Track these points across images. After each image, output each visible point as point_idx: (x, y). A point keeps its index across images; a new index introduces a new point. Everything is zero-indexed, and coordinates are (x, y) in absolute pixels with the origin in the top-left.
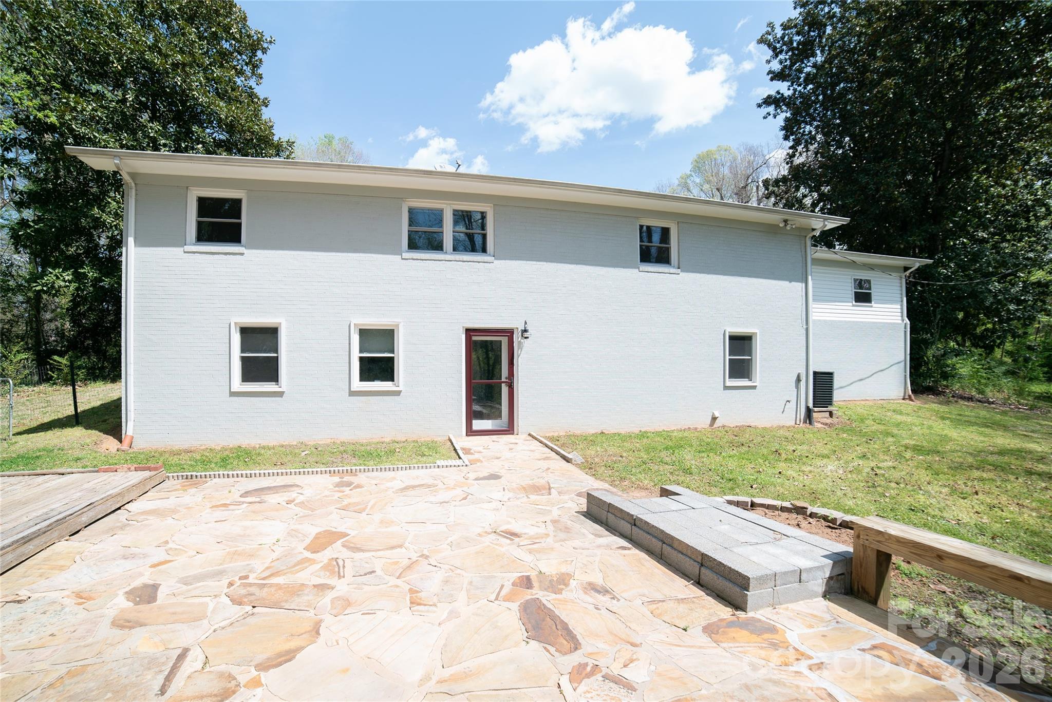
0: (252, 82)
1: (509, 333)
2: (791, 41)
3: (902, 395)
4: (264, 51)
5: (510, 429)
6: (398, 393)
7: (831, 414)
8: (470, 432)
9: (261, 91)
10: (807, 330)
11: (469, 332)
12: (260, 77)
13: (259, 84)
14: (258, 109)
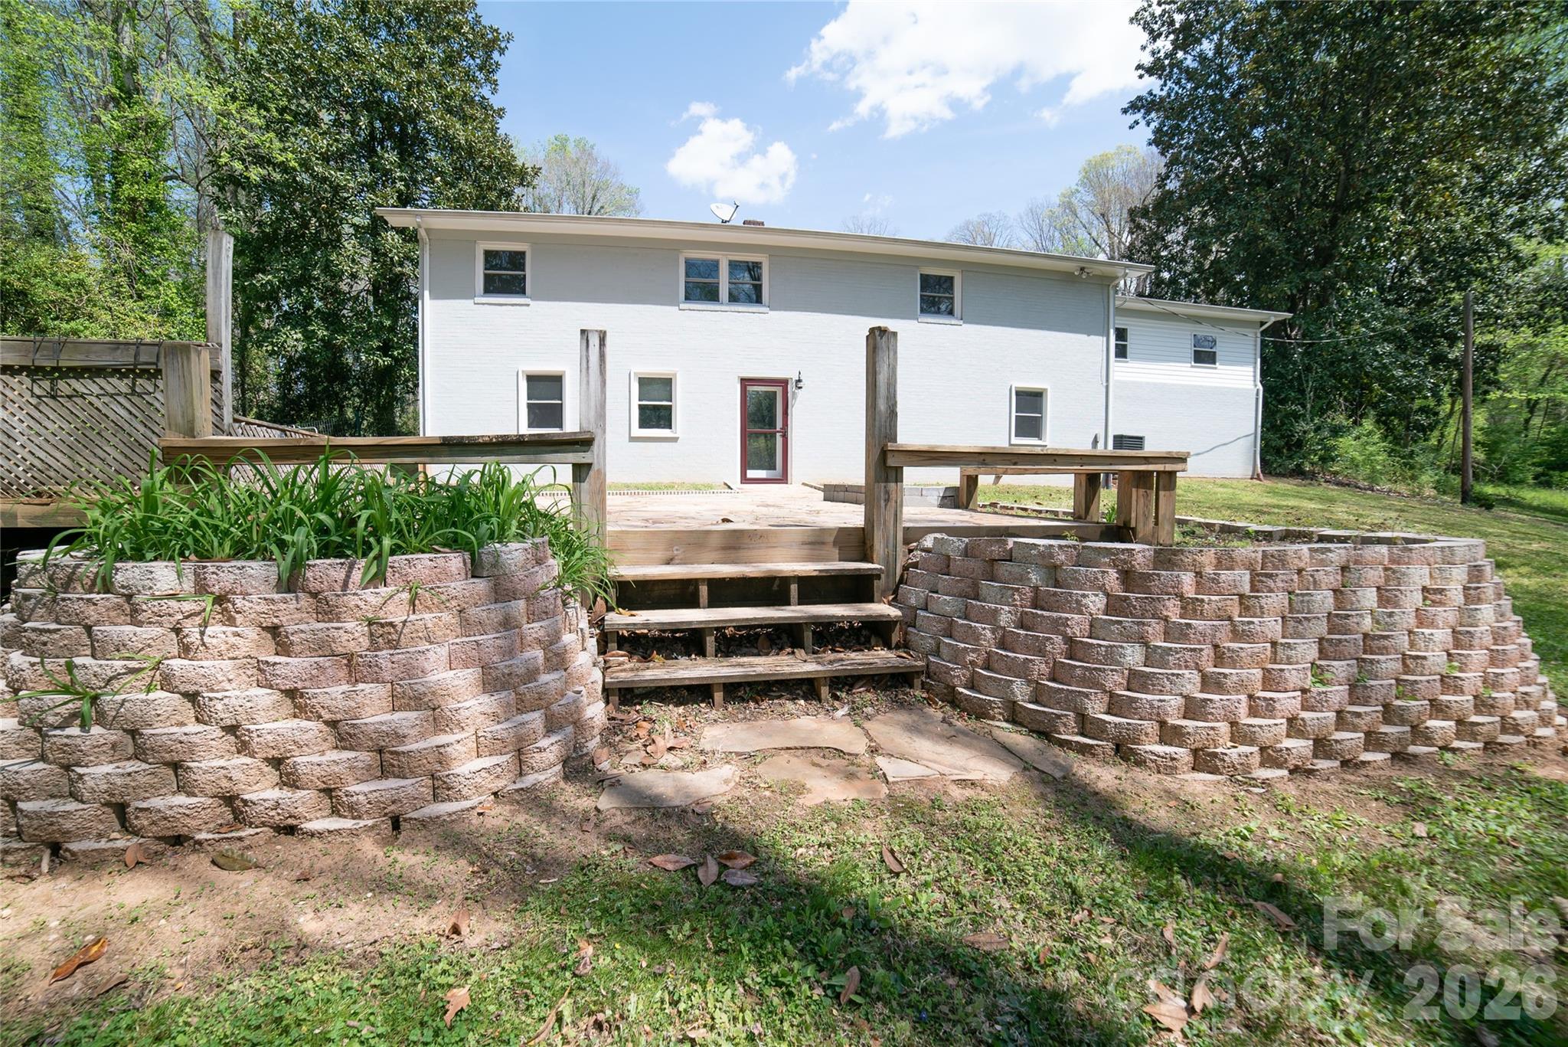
0: (486, 91)
1: (784, 383)
2: (1172, 23)
3: (1250, 473)
4: (502, 51)
5: (783, 479)
6: (675, 440)
8: (745, 480)
9: (496, 102)
10: (1107, 387)
11: (745, 382)
12: (495, 83)
13: (494, 91)
14: (494, 123)
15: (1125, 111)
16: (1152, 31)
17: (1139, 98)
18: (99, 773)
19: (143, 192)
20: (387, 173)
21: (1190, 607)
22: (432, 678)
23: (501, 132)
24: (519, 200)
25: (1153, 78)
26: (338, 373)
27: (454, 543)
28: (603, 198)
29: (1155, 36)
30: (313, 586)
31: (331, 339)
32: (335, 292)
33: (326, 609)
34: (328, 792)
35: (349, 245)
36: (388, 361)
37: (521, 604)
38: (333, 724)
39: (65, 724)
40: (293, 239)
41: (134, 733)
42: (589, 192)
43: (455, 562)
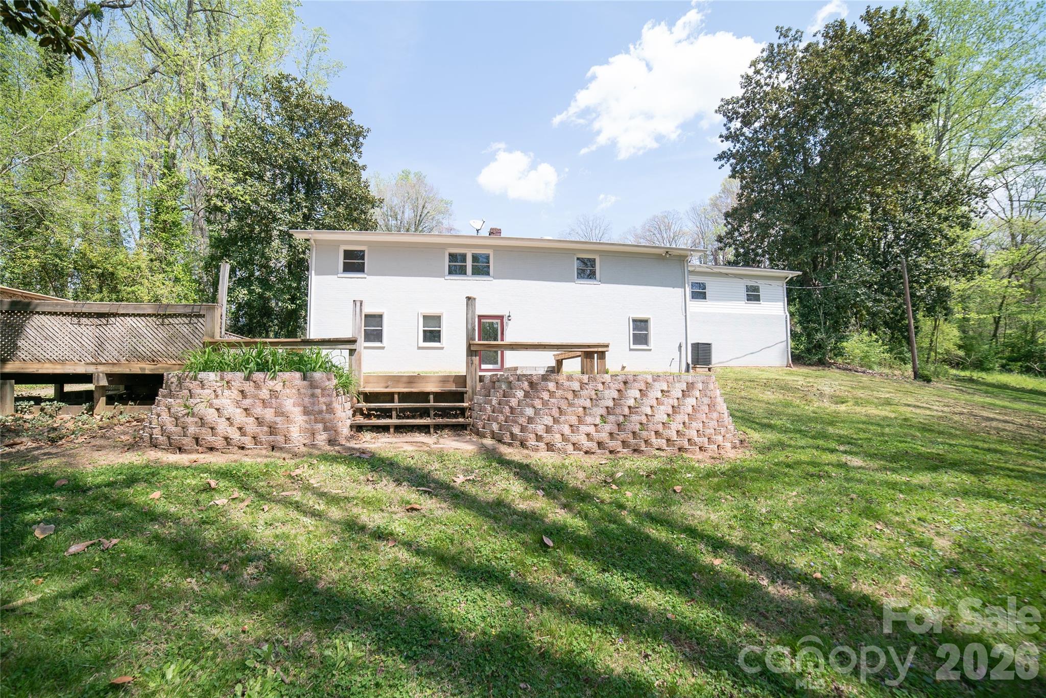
0: (355, 157)
1: (501, 318)
3: (782, 363)
4: (364, 137)
6: (442, 348)
7: (709, 369)
8: (480, 370)
9: (360, 163)
10: (686, 316)
11: (481, 318)
12: (361, 153)
13: (360, 157)
14: (359, 173)
15: (716, 160)
16: (728, 117)
17: (724, 153)
18: (192, 430)
19: (169, 217)
20: (298, 204)
21: (552, 394)
22: (287, 408)
23: (363, 179)
24: (371, 216)
25: (729, 142)
26: (267, 312)
27: (299, 370)
28: (428, 206)
29: (730, 120)
30: (254, 379)
31: (263, 294)
32: (266, 267)
33: (257, 386)
34: (254, 438)
35: (276, 243)
36: (294, 306)
37: (319, 391)
38: (257, 419)
39: (183, 416)
40: (247, 239)
41: (201, 419)
42: (421, 202)
43: (298, 375)
